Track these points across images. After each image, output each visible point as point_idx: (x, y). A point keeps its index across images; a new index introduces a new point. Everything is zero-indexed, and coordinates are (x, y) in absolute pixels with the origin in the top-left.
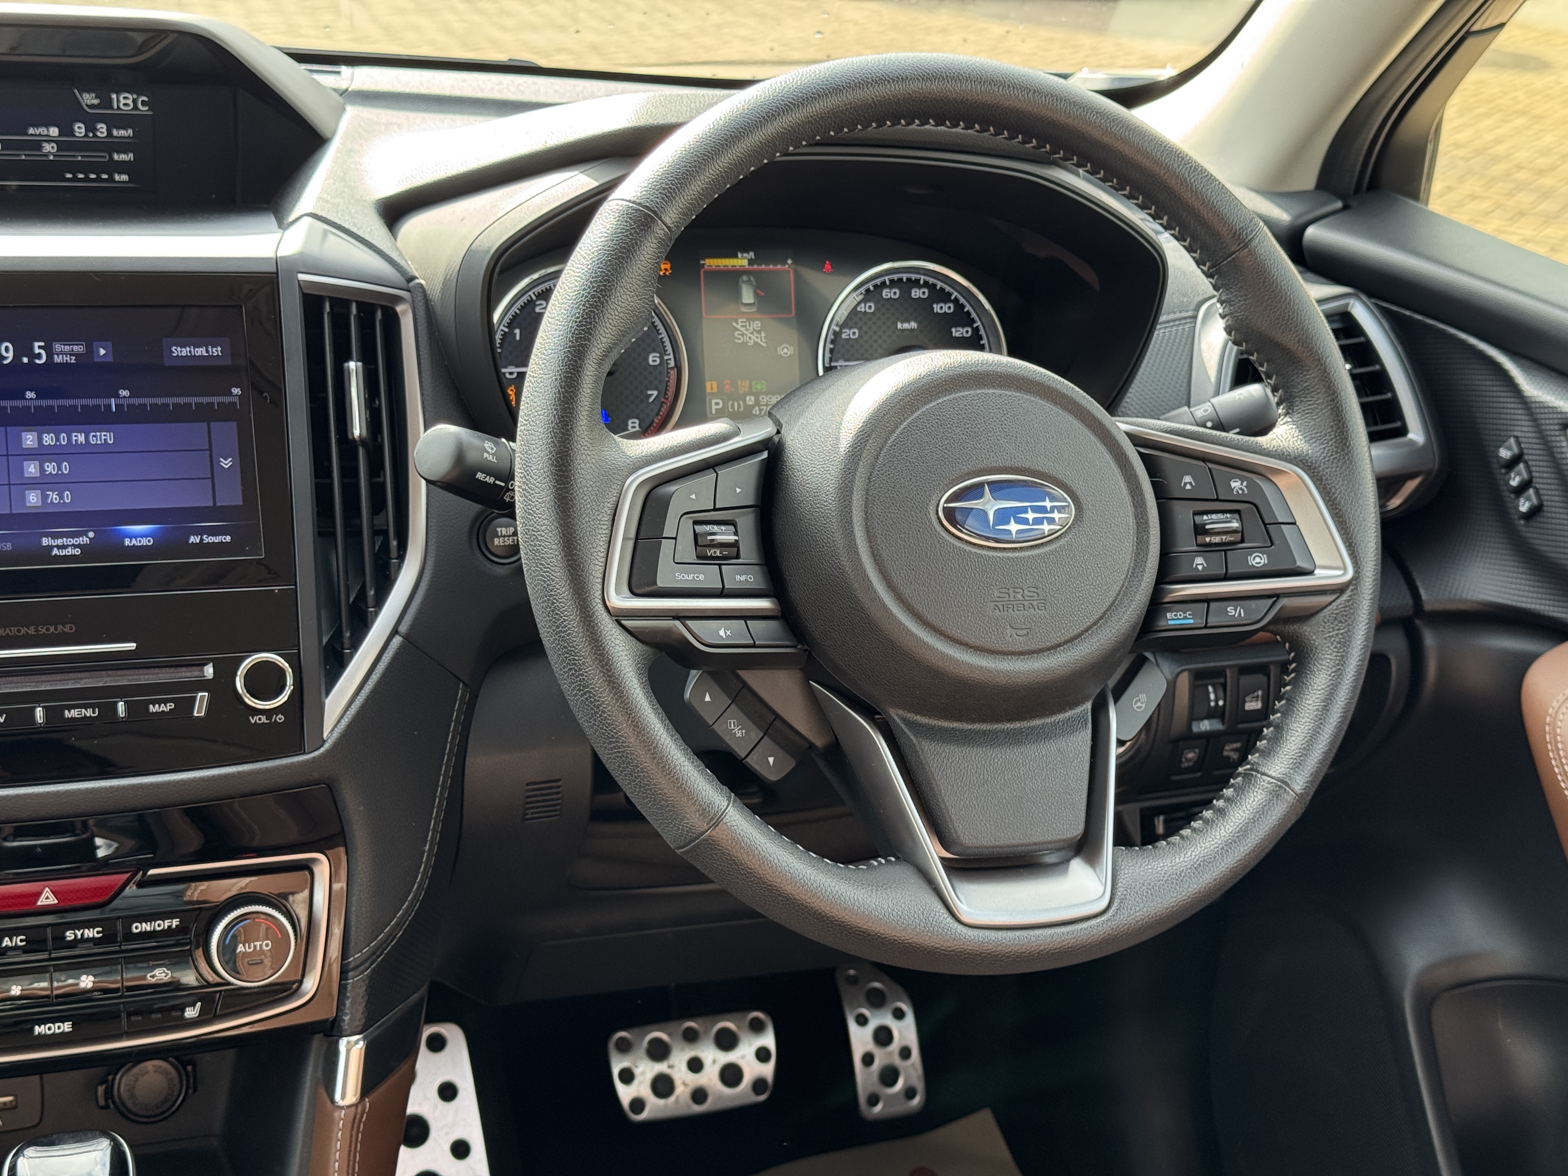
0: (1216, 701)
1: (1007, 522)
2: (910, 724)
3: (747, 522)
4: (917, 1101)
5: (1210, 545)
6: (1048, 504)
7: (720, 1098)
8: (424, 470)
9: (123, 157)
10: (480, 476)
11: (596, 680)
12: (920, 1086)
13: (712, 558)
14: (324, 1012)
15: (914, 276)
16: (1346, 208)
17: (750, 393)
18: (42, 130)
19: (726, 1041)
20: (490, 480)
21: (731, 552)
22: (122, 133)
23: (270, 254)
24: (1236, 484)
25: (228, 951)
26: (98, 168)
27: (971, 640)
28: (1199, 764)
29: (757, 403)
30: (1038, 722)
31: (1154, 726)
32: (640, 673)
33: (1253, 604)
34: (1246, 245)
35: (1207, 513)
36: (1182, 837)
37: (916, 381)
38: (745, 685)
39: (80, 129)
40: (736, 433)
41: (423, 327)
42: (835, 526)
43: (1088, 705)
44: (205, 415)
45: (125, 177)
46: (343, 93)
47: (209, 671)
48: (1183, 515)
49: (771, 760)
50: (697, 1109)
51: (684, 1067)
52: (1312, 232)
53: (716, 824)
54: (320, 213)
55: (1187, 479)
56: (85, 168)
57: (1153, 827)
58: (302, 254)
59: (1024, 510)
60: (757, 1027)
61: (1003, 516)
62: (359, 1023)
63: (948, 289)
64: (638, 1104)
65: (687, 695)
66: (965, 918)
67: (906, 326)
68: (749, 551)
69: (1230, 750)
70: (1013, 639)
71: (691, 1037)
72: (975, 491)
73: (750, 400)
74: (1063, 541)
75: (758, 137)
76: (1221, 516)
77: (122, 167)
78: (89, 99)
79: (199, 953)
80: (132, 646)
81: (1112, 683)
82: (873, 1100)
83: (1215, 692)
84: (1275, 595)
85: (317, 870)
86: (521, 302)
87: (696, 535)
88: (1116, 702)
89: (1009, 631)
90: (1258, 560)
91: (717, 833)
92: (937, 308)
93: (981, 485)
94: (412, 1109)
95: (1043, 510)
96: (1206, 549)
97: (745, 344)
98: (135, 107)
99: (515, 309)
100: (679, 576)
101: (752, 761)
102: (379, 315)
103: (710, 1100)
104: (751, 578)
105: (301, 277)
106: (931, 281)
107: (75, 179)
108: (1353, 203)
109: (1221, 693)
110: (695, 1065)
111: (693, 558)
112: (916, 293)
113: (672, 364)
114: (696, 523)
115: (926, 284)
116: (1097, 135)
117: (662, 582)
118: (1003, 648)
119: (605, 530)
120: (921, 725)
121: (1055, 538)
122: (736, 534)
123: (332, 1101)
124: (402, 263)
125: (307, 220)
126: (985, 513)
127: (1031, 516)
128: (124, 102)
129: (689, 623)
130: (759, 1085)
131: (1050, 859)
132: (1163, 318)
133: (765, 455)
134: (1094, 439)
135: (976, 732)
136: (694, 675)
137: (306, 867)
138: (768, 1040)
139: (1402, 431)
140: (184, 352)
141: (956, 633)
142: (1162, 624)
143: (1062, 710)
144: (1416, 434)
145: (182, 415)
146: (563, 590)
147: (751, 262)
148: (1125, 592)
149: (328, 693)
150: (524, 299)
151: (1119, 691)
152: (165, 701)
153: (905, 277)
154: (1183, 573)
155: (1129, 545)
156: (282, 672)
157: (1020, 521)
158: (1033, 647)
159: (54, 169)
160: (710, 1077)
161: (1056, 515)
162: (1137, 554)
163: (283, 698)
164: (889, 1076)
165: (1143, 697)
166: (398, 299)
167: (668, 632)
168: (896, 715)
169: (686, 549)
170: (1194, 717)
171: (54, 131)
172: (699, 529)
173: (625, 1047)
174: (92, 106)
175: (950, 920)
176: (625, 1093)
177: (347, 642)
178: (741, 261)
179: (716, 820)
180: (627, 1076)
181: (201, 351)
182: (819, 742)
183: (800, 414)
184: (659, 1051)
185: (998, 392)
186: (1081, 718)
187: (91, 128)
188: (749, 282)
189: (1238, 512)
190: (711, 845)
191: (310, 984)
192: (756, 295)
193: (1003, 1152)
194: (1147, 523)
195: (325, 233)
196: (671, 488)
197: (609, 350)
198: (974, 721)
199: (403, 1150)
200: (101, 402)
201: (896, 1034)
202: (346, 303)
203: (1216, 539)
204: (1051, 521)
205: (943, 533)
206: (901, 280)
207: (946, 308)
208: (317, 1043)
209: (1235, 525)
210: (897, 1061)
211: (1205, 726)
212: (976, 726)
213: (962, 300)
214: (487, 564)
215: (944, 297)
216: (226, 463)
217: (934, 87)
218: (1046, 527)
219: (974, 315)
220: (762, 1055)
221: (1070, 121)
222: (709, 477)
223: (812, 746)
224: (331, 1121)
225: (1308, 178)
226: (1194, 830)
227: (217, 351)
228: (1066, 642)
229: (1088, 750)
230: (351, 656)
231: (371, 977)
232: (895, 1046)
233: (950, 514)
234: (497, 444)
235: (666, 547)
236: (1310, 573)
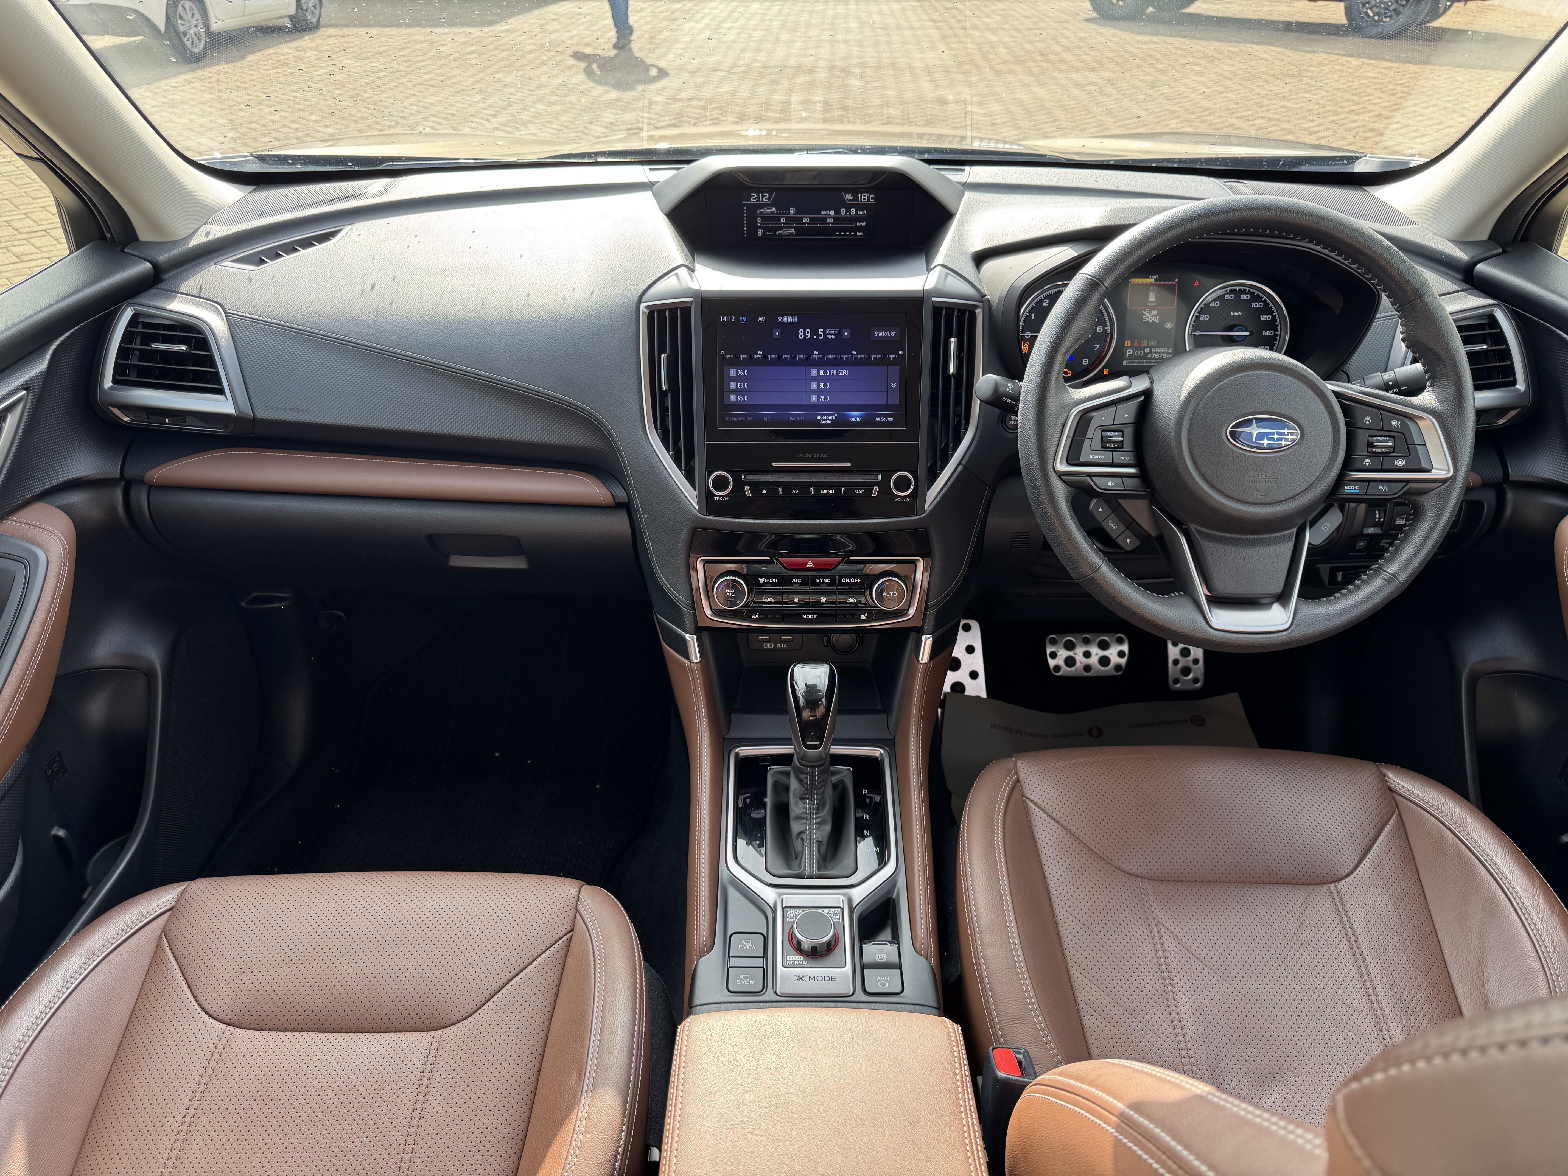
0: (1379, 518)
1: (1263, 439)
2: (1199, 532)
3: (1129, 431)
4: (1198, 685)
5: (1375, 452)
6: (1286, 431)
7: (1099, 670)
8: (979, 394)
9: (861, 224)
10: (1004, 399)
11: (1047, 503)
12: (1201, 678)
13: (1109, 448)
14: (918, 624)
15: (1243, 288)
16: (1504, 252)
17: (1147, 347)
18: (827, 212)
19: (1104, 646)
20: (1009, 401)
21: (1119, 445)
22: (862, 212)
23: (921, 288)
24: (1394, 423)
25: (880, 593)
26: (850, 229)
27: (1236, 496)
28: (1365, 549)
29: (1151, 352)
30: (1266, 536)
31: (1342, 529)
32: (1067, 501)
33: (1394, 485)
34: (1420, 297)
35: (1376, 436)
36: (1335, 597)
37: (1224, 366)
38: (1120, 505)
39: (843, 211)
40: (1129, 387)
41: (987, 320)
42: (1172, 436)
43: (1295, 530)
44: (887, 363)
45: (861, 234)
46: (964, 185)
47: (880, 477)
48: (1362, 437)
49: (1128, 541)
50: (1086, 674)
51: (1081, 655)
52: (1480, 267)
53: (1095, 572)
54: (947, 264)
55: (1368, 418)
56: (845, 229)
57: (1336, 577)
58: (935, 288)
59: (1273, 433)
60: (1120, 641)
61: (1261, 436)
62: (930, 630)
63: (1261, 295)
64: (1057, 668)
65: (1091, 507)
66: (1214, 626)
67: (1236, 314)
68: (1128, 445)
69: (1384, 543)
70: (1258, 497)
71: (1086, 642)
72: (1248, 423)
73: (1147, 350)
74: (1291, 450)
75: (1158, 241)
76: (1383, 438)
77: (860, 229)
78: (849, 197)
79: (867, 593)
80: (849, 464)
81: (1310, 518)
82: (1176, 681)
83: (1379, 514)
84: (1407, 481)
85: (918, 564)
86: (1036, 300)
87: (1102, 437)
88: (1310, 528)
89: (1256, 493)
90: (1400, 463)
91: (1096, 576)
92: (1254, 305)
93: (1252, 419)
94: (954, 654)
95: (1283, 434)
96: (1372, 455)
97: (1148, 322)
98: (868, 200)
99: (1033, 304)
100: (1092, 456)
101: (1119, 540)
102: (967, 315)
103: (1092, 671)
104: (1127, 458)
105: (934, 299)
106: (1252, 290)
107: (840, 235)
108: (1509, 250)
109: (1383, 515)
110: (1087, 655)
111: (1100, 448)
112: (1243, 297)
113: (1109, 331)
114: (1103, 431)
115: (1249, 292)
116: (1343, 237)
117: (1083, 459)
118: (1251, 501)
119: (1057, 434)
120: (1204, 533)
121: (1287, 448)
122: (1122, 437)
123: (918, 660)
124: (980, 288)
125: (939, 268)
126: (1251, 434)
127: (1276, 436)
128: (864, 197)
129: (1094, 478)
130: (1118, 667)
131: (1265, 601)
132: (1378, 316)
133: (1142, 398)
134: (1316, 398)
135: (1234, 539)
136: (1094, 501)
137: (914, 562)
138: (1125, 648)
139: (1514, 383)
140: (880, 334)
141: (1228, 492)
142: (1342, 491)
143: (1281, 531)
144: (1521, 386)
145: (877, 363)
146: (1035, 461)
147: (1156, 280)
148: (1321, 476)
149: (928, 490)
150: (1038, 299)
151: (1313, 523)
152: (861, 489)
153: (1238, 288)
154: (1358, 467)
155: (1327, 453)
156: (910, 480)
157: (1269, 439)
158: (1268, 501)
159: (831, 230)
160: (1094, 660)
161: (1290, 437)
162: (1331, 458)
163: (910, 491)
164: (1186, 671)
165: (1328, 524)
166: (976, 307)
167: (1083, 482)
168: (1193, 527)
169: (1097, 443)
170: (1365, 525)
171: (832, 213)
172: (1104, 434)
173: (1053, 642)
174: (849, 200)
175: (1206, 626)
176: (1052, 663)
177: (938, 467)
178: (1151, 280)
179: (1096, 570)
180: (1054, 655)
181: (887, 334)
182: (1153, 534)
183: (1164, 377)
184: (1070, 646)
185: (1268, 372)
186: (1290, 535)
187: (848, 211)
188: (1153, 290)
189: (1394, 437)
190: (1092, 581)
191: (912, 611)
192: (1157, 297)
193: (1242, 713)
194: (1339, 442)
195: (947, 275)
196: (1093, 414)
197: (1070, 348)
198: (1232, 533)
199: (949, 672)
200: (844, 356)
201: (1192, 652)
202: (953, 309)
203: (1379, 450)
204: (1286, 439)
205: (1228, 443)
206: (1235, 290)
207: (1259, 305)
208: (913, 635)
209: (1390, 444)
210: (1191, 665)
211: (1371, 530)
212: (1234, 536)
213: (1268, 301)
214: (1005, 433)
215: (1258, 299)
216: (894, 385)
217: (1254, 214)
218: (1283, 443)
219: (1274, 309)
220: (1121, 654)
221: (1328, 231)
222: (1112, 409)
223: (1150, 535)
224: (916, 669)
225: (1483, 234)
226: (1342, 594)
227: (894, 334)
228: (1286, 500)
229: (1291, 552)
230: (940, 474)
231: (937, 612)
232: (1191, 658)
233: (1233, 434)
234: (1014, 383)
235: (1087, 442)
236: (1429, 471)
